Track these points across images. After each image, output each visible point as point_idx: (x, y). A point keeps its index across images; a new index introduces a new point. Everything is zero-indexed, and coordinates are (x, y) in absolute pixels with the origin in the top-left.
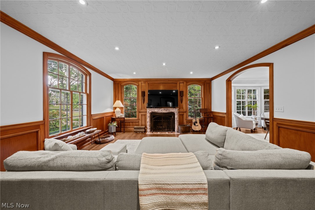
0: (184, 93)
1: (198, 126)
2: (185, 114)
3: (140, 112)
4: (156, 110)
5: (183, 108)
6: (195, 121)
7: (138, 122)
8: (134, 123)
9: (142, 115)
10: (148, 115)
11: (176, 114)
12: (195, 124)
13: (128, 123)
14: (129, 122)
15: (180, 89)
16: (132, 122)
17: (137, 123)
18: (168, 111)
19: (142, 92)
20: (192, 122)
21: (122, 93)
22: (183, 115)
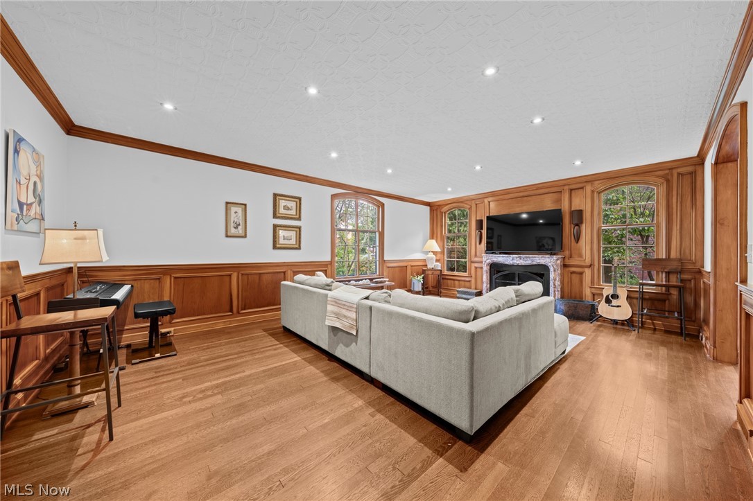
0: (587, 215)
1: (618, 306)
2: (588, 272)
3: (472, 262)
4: (501, 259)
5: (580, 256)
6: (611, 292)
7: (470, 281)
8: (462, 283)
9: (476, 268)
10: (486, 268)
11: (552, 269)
12: (608, 301)
13: (452, 281)
14: (454, 280)
15: (573, 204)
16: (459, 281)
17: (467, 284)
18: (528, 262)
19: (477, 220)
20: (602, 295)
21: (442, 226)
22: (581, 274)
